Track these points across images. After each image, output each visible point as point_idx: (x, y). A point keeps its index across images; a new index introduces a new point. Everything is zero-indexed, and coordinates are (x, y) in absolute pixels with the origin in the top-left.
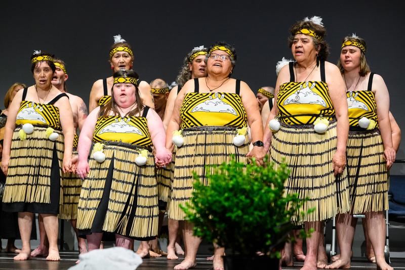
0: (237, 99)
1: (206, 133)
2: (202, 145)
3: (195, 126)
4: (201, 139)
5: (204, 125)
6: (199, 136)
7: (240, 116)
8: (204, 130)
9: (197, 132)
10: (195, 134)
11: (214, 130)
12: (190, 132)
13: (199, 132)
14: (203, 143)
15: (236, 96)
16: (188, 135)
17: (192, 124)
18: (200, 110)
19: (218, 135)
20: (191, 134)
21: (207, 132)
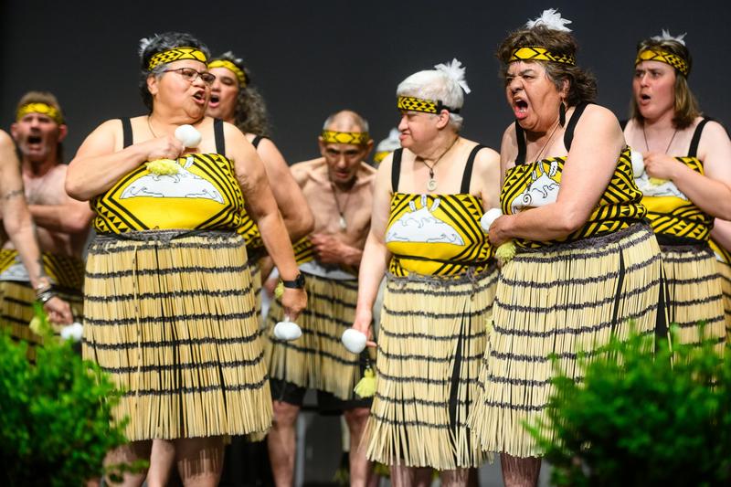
0: (220, 165)
1: (156, 247)
2: (151, 272)
3: (129, 230)
4: (147, 259)
5: (151, 226)
6: (142, 254)
7: (231, 205)
8: (151, 239)
9: (136, 244)
10: (131, 248)
11: (174, 238)
12: (120, 244)
13: (141, 244)
14: (152, 267)
15: (219, 160)
16: (113, 250)
17: (123, 226)
18: (141, 193)
19: (184, 250)
20: (120, 249)
21: (159, 243)
